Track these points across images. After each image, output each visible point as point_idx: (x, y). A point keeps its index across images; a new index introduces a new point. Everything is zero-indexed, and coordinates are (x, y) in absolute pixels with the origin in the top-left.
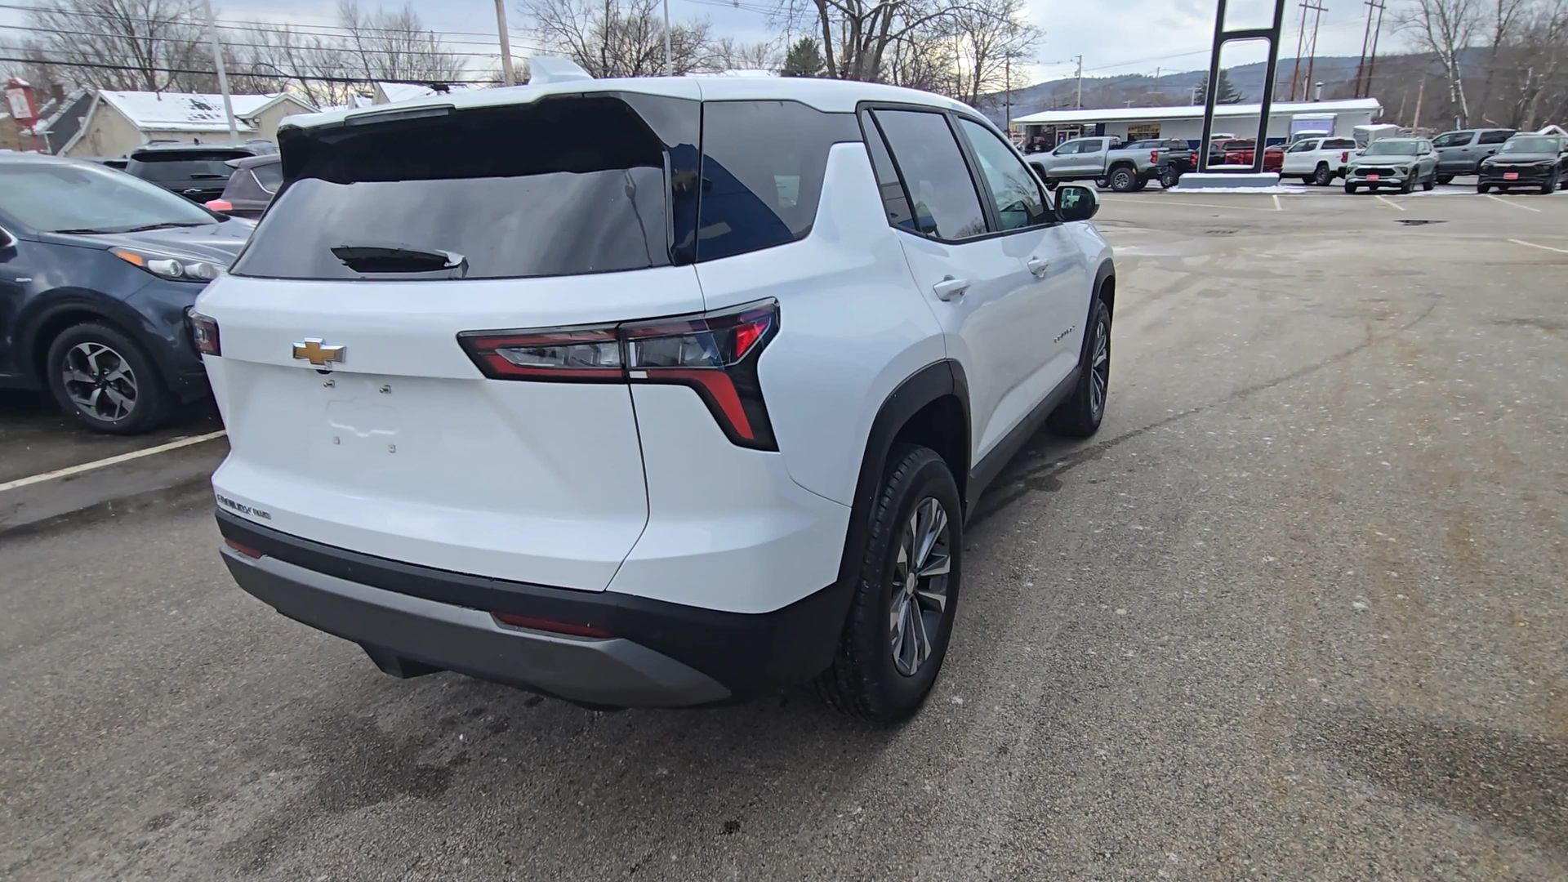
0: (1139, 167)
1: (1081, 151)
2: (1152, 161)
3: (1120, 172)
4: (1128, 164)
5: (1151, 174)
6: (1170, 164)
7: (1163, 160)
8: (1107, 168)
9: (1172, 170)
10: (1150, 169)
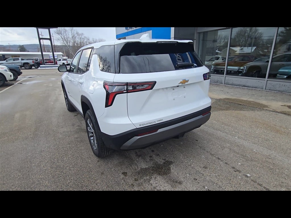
0: (30, 64)
1: (14, 60)
2: (33, 63)
3: (26, 65)
4: (27, 63)
5: (33, 65)
6: (36, 63)
7: (35, 63)
8: (22, 64)
9: (37, 65)
10: (33, 64)
